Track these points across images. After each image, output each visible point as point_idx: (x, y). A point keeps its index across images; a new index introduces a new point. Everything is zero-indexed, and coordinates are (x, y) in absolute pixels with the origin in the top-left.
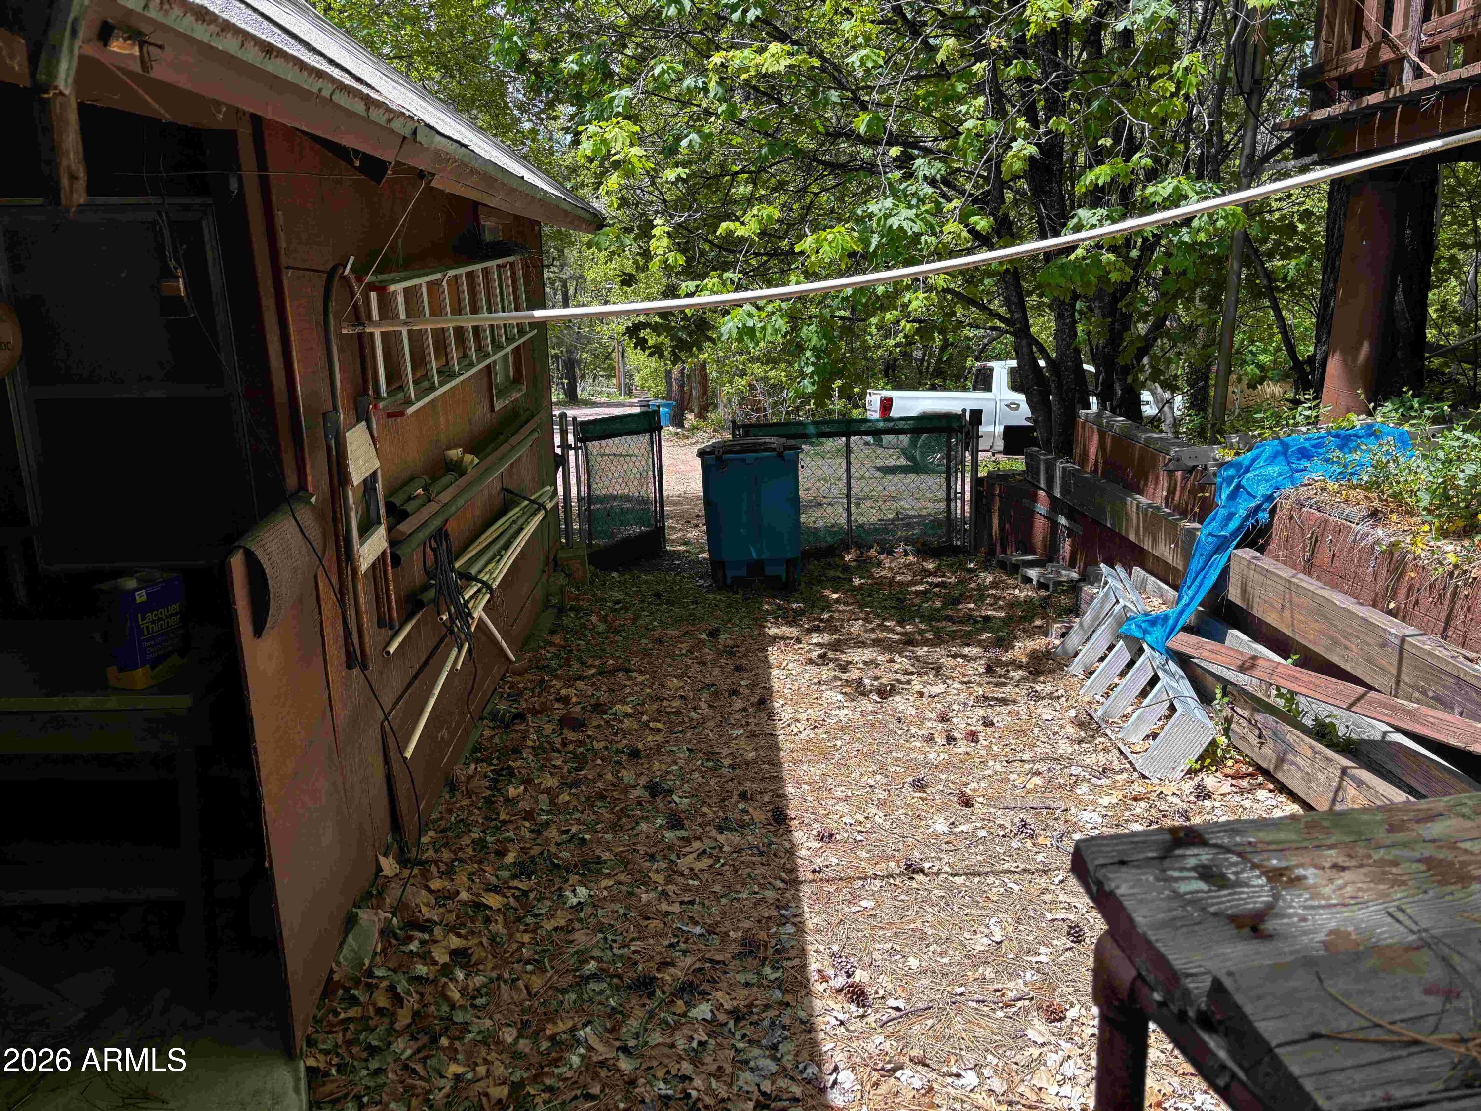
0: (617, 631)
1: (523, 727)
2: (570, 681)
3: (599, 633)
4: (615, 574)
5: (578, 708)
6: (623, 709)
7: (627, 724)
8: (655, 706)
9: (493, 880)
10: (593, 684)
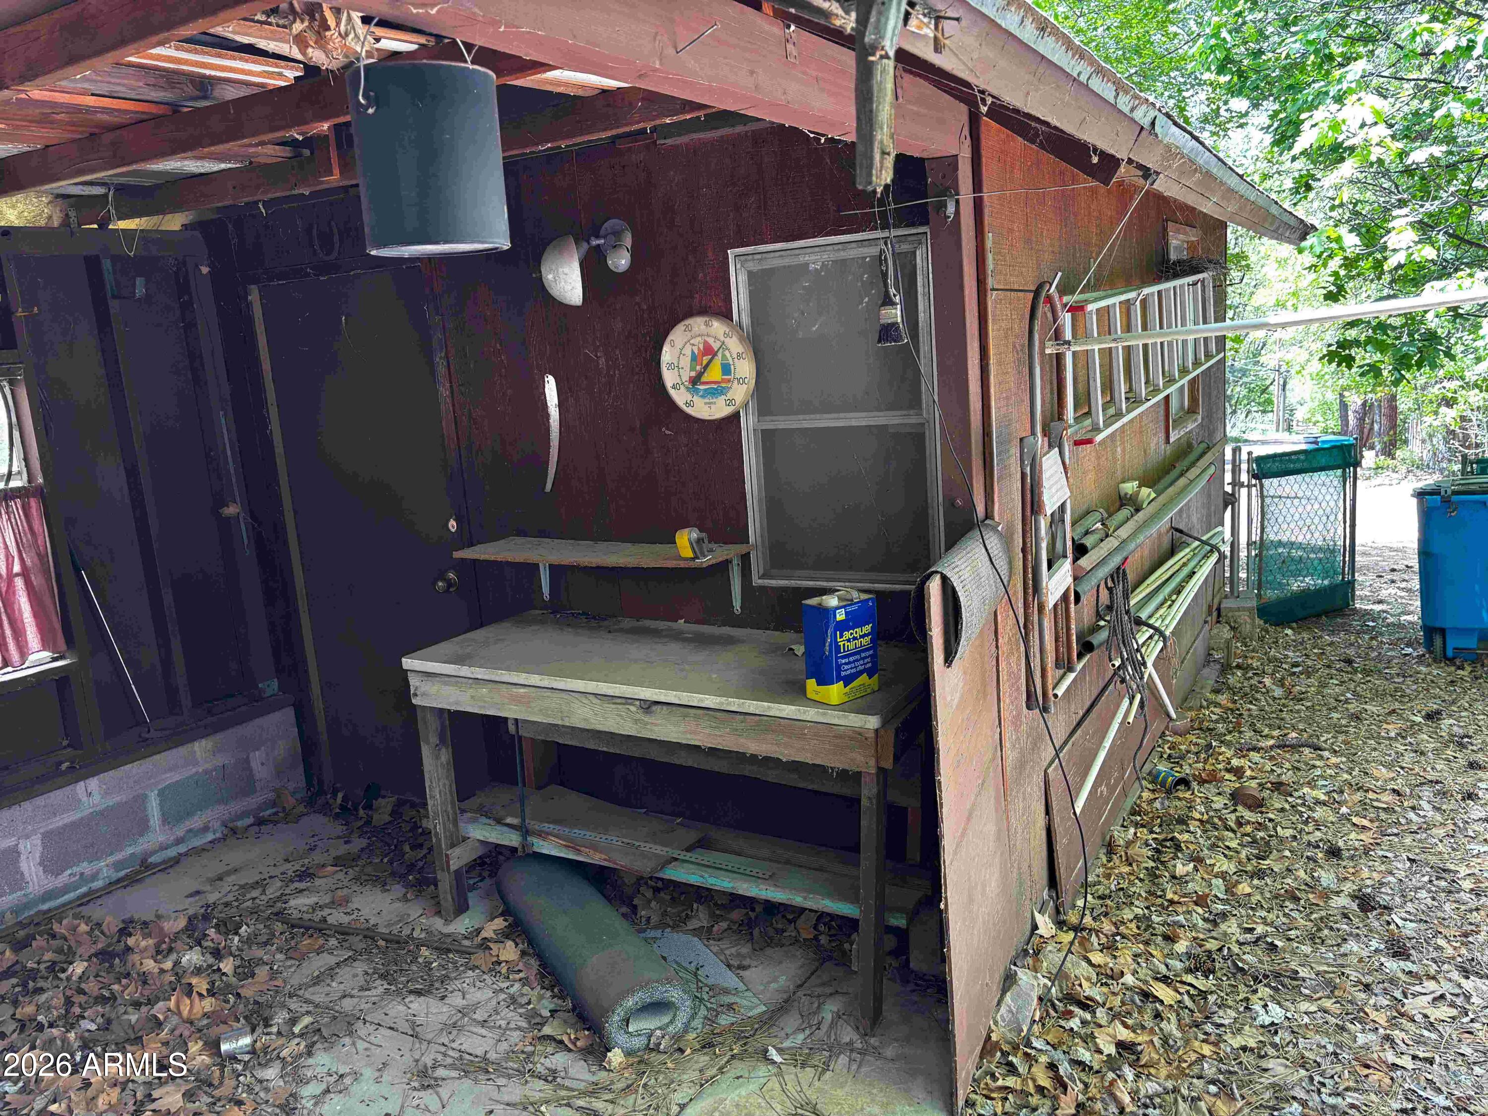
0: (1299, 699)
1: (1188, 795)
2: (1243, 751)
3: (1275, 699)
4: (1289, 632)
5: (1254, 784)
6: (1315, 793)
7: (1319, 813)
8: (1358, 796)
9: (1163, 969)
10: (1272, 758)
